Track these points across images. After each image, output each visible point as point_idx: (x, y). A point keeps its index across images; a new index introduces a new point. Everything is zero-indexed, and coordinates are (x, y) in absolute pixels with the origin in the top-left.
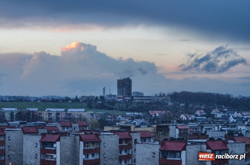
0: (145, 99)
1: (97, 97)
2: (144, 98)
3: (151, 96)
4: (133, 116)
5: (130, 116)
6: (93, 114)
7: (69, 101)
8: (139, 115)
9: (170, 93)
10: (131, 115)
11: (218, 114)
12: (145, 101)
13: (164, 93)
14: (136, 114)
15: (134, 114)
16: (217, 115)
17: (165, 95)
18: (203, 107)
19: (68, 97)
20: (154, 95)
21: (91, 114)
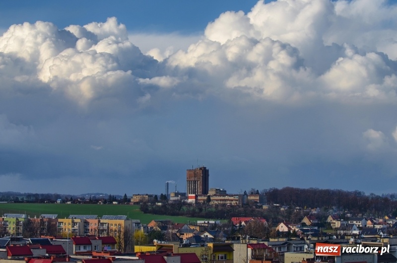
0: (228, 200)
1: (156, 196)
2: (227, 197)
3: (239, 194)
4: (206, 225)
5: (203, 225)
6: (139, 223)
7: (114, 203)
8: (215, 224)
9: (266, 190)
10: (205, 223)
11: (337, 222)
12: (229, 202)
13: (258, 191)
14: (212, 222)
15: (208, 222)
16: (335, 223)
17: (259, 192)
18: (315, 211)
19: (113, 196)
20: (243, 193)
21: (136, 223)
